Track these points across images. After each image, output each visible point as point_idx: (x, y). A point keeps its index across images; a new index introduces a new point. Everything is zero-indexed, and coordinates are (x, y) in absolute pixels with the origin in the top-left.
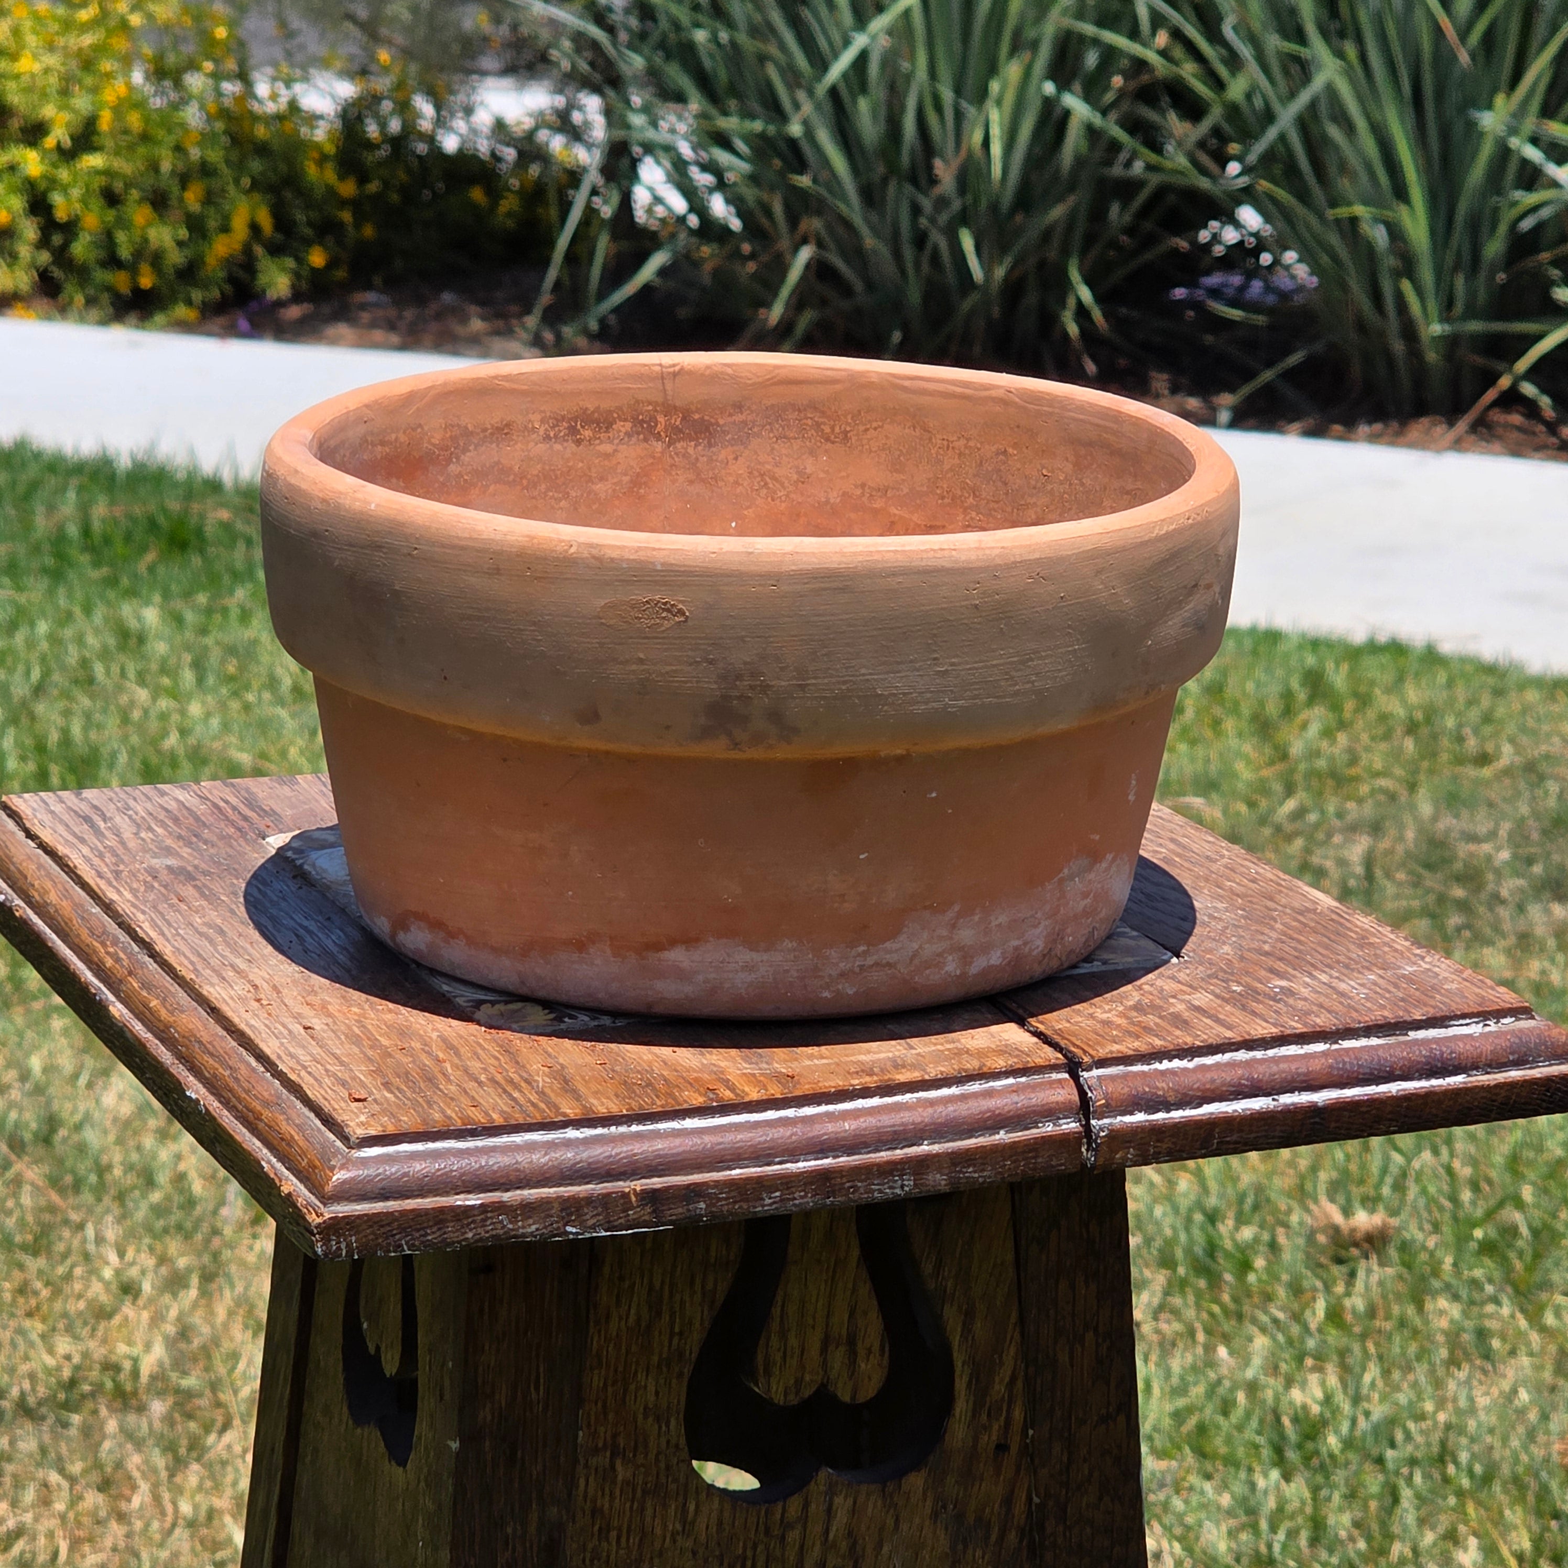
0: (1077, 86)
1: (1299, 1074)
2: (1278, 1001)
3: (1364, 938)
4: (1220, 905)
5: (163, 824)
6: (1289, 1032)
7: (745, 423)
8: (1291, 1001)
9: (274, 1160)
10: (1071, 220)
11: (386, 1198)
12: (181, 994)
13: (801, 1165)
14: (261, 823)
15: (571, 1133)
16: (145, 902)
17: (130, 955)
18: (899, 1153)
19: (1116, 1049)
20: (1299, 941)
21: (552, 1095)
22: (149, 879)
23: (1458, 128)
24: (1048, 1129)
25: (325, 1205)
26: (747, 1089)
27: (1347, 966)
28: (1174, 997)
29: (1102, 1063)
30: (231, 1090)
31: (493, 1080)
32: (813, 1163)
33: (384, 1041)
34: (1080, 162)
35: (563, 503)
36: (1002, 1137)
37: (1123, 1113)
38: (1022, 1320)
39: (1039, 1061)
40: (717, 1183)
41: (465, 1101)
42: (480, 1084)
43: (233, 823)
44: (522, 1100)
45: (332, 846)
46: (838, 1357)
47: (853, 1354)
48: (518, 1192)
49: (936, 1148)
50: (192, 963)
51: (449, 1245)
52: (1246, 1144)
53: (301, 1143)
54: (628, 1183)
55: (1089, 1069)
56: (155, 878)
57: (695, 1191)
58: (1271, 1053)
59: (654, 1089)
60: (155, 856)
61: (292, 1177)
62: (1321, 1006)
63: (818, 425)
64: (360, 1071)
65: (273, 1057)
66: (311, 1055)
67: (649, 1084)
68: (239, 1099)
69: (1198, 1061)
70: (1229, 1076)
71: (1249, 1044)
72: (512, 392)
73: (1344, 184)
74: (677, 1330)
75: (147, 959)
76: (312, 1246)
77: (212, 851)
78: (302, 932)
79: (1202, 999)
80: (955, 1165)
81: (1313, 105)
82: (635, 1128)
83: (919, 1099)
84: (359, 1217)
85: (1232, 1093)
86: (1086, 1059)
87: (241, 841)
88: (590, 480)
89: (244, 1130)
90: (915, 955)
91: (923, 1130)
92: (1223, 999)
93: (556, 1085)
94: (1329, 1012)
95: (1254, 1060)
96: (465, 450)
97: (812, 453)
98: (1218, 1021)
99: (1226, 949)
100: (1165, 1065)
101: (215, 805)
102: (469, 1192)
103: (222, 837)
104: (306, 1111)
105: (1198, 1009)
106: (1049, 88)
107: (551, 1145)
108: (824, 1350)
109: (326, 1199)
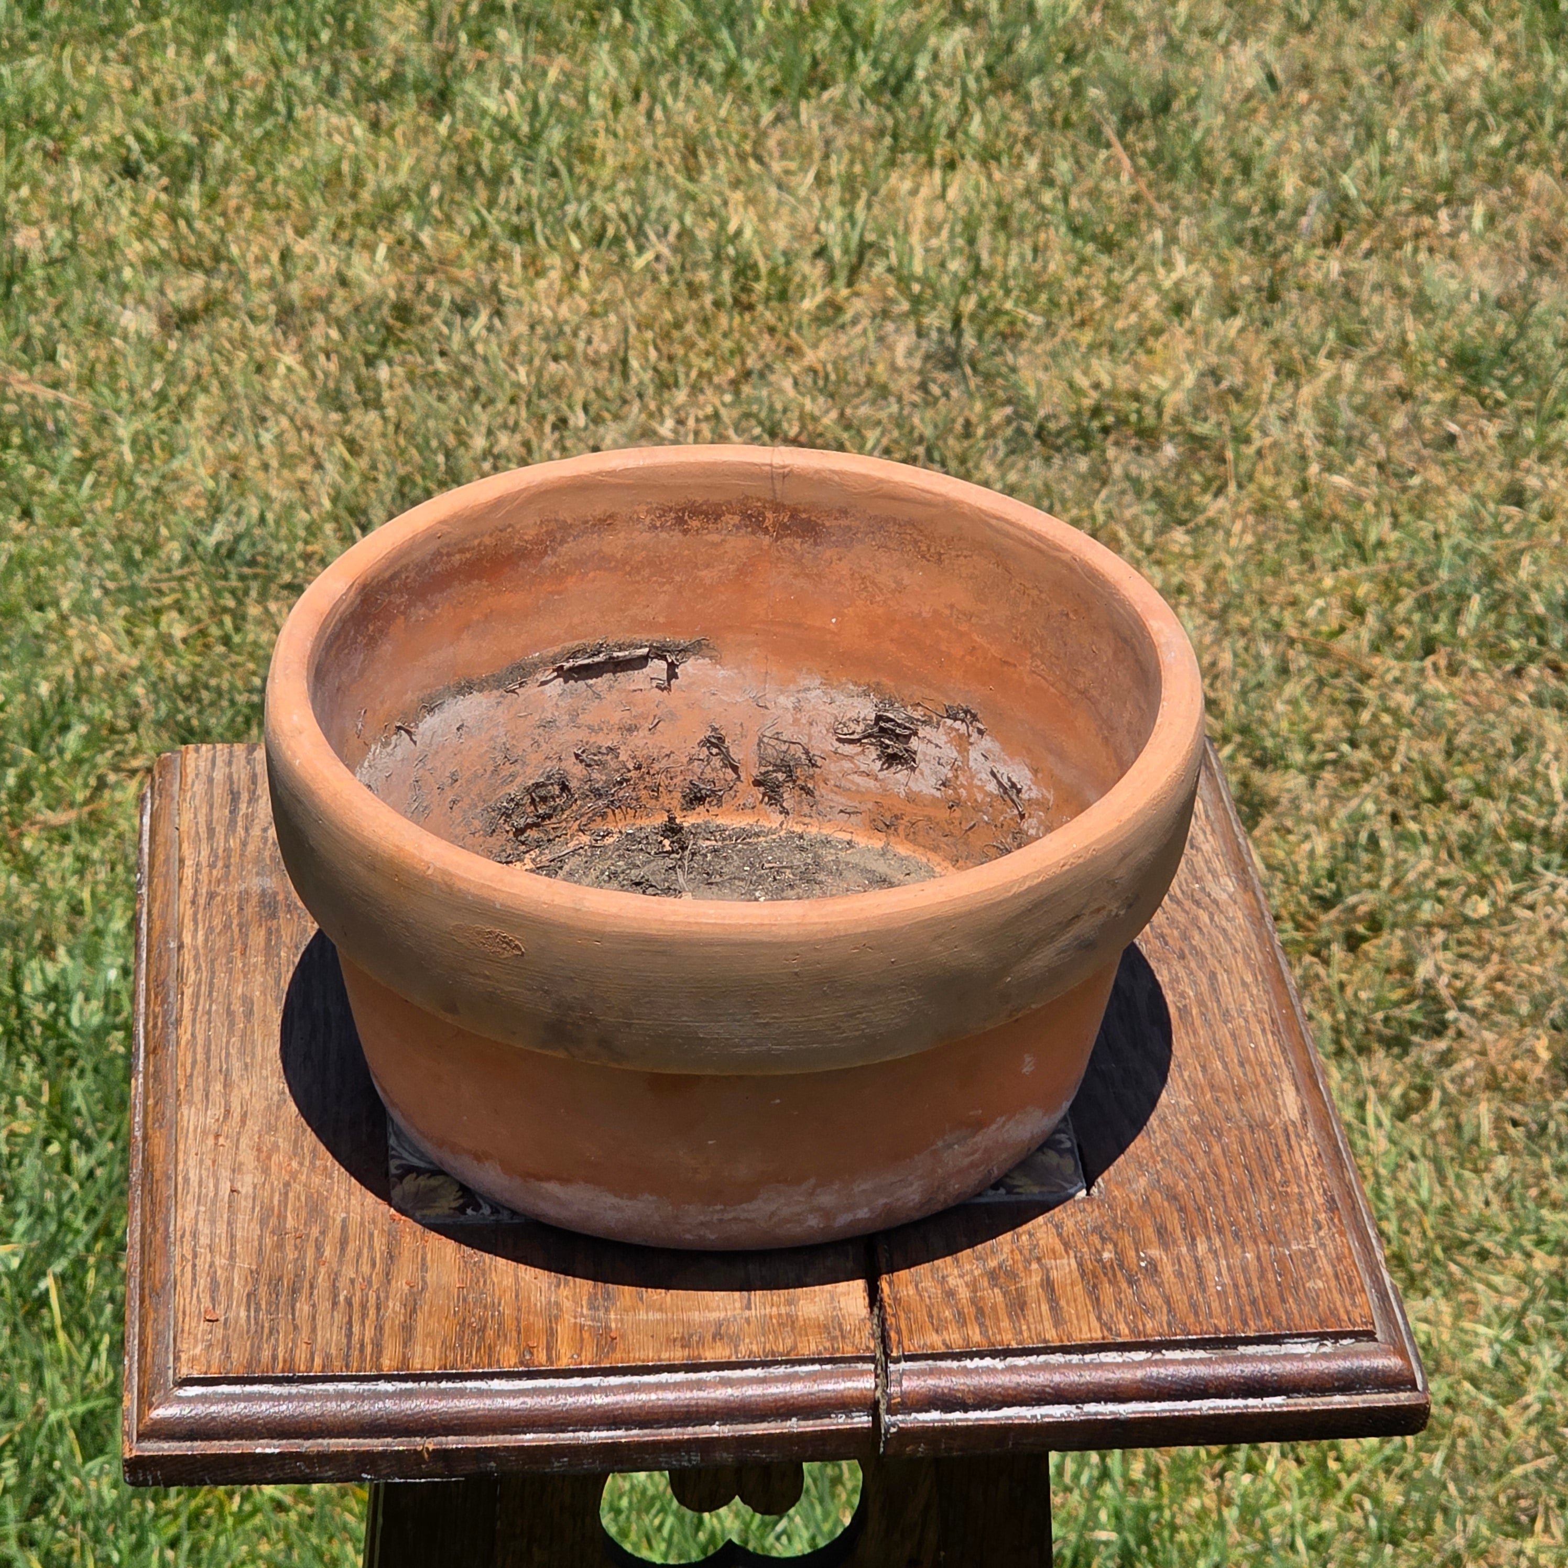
1: (1107, 1386)
2: (1132, 1284)
6: (1110, 1339)
7: (849, 528)
8: (1145, 1285)
11: (194, 1439)
13: (593, 1434)
15: (383, 1386)
18: (690, 1431)
19: (931, 1341)
21: (387, 1333)
24: (839, 1421)
25: (137, 1440)
26: (563, 1350)
29: (912, 1357)
31: (349, 1301)
32: (604, 1434)
33: (290, 1222)
35: (667, 587)
36: (793, 1425)
37: (919, 1411)
39: (849, 1350)
40: (510, 1448)
41: (305, 1333)
42: (334, 1305)
44: (355, 1339)
48: (320, 1441)
49: (727, 1430)
53: (148, 1358)
54: (423, 1441)
55: (897, 1362)
57: (485, 1453)
58: (1088, 1358)
59: (482, 1337)
62: (1168, 1299)
63: (916, 542)
64: (240, 1270)
66: (213, 1235)
69: (1011, 1361)
71: (1068, 1348)
72: (617, 486)
80: (742, 1446)
82: (444, 1385)
83: (721, 1378)
84: (163, 1457)
85: (1034, 1399)
86: (896, 1352)
88: (696, 567)
90: (773, 1214)
91: (715, 1413)
93: (400, 1318)
94: (1170, 1310)
95: (1068, 1365)
96: (563, 541)
97: (909, 566)
98: (1055, 1309)
100: (976, 1363)
105: (1048, 1284)
109: (139, 1436)
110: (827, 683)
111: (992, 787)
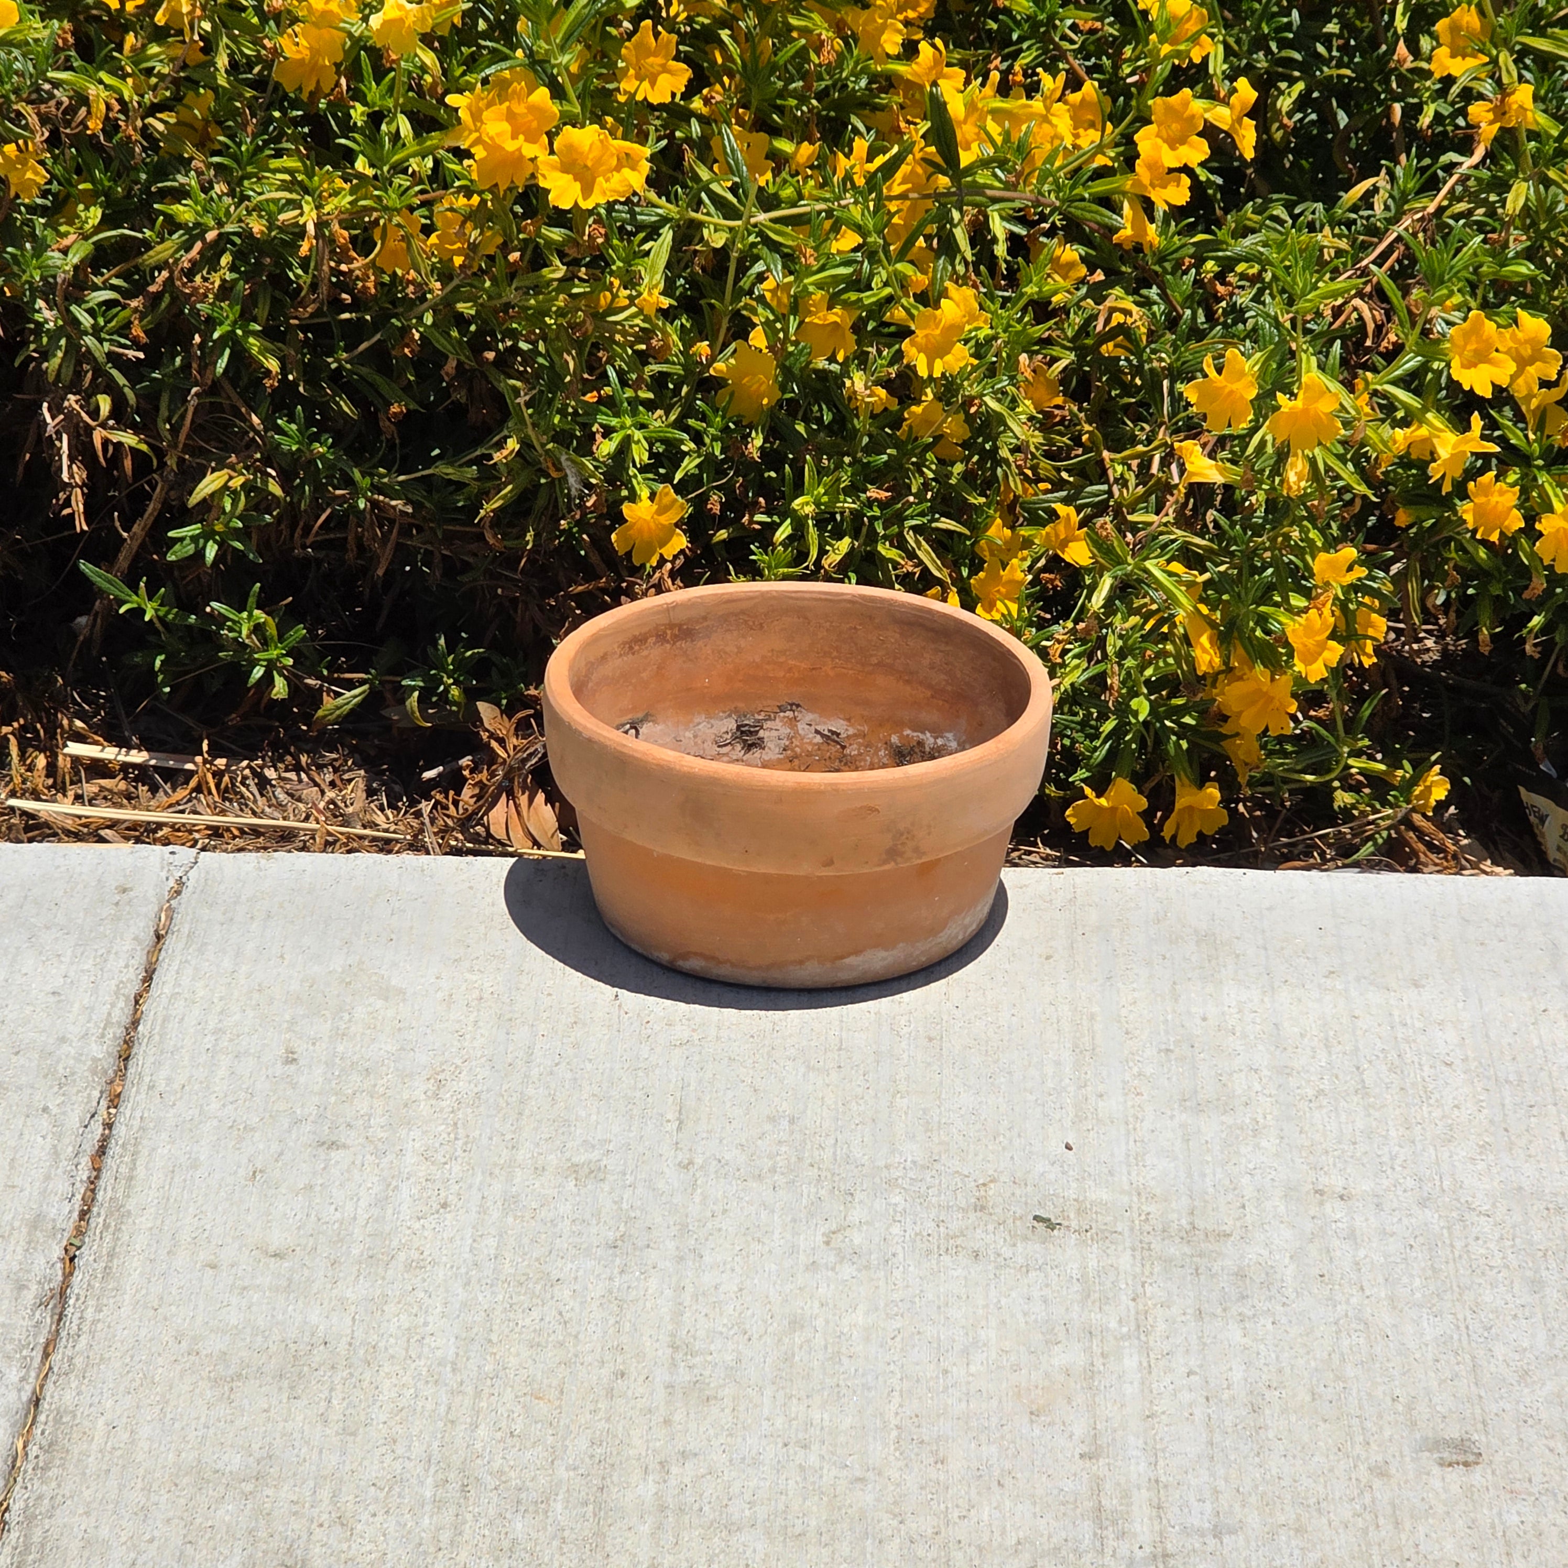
7: (708, 626)
88: (640, 671)
97: (744, 637)
110: (709, 717)
111: (818, 739)
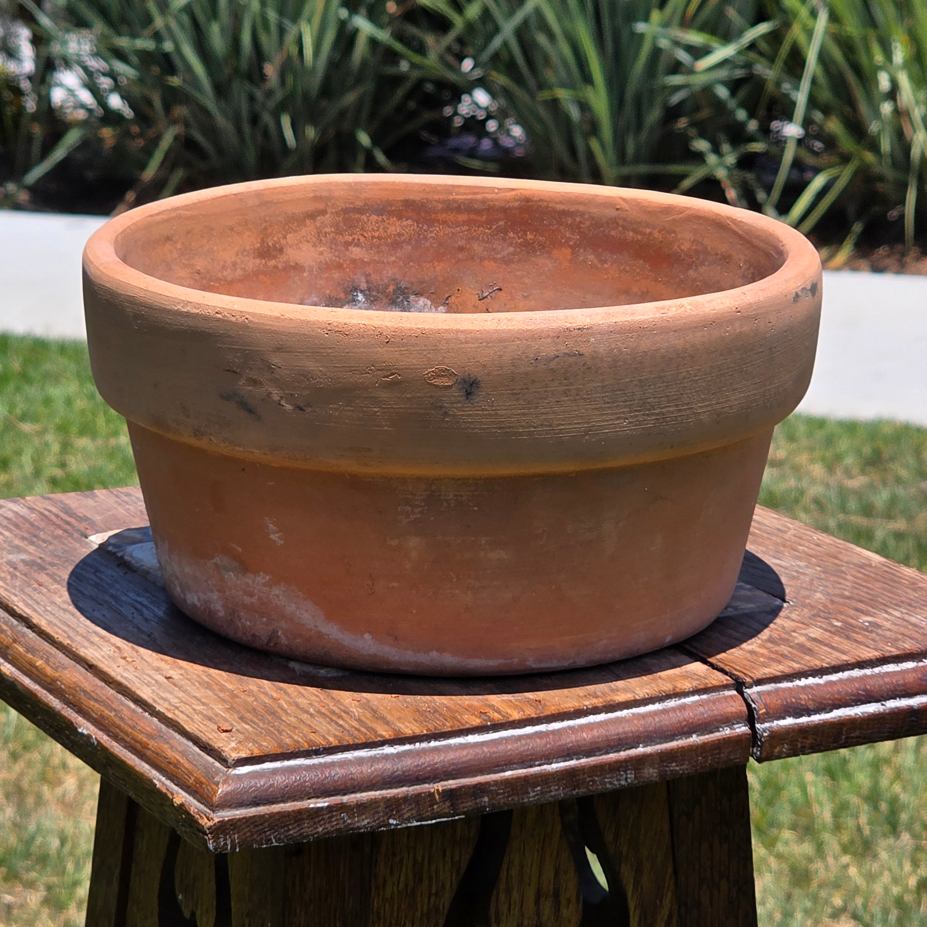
0: (363, 11)
1: (899, 685)
2: (871, 632)
3: (914, 584)
4: (802, 564)
5: (8, 529)
6: (887, 654)
8: (880, 632)
9: (163, 779)
10: (360, 104)
11: (257, 805)
12: (60, 655)
14: (82, 526)
15: (388, 750)
16: (14, 587)
17: (12, 627)
18: (623, 754)
19: (767, 671)
20: (868, 588)
21: (368, 722)
22: (11, 570)
23: (625, 35)
24: (726, 732)
25: (214, 812)
26: (509, 711)
27: (910, 605)
28: (794, 631)
29: (759, 682)
30: (118, 727)
31: (319, 712)
33: (230, 687)
34: (364, 63)
36: (695, 739)
37: (778, 719)
38: (676, 872)
39: (715, 683)
40: (496, 782)
41: (306, 730)
42: (311, 715)
43: (59, 527)
44: (347, 726)
45: (140, 541)
46: (547, 907)
47: (557, 903)
48: (353, 796)
49: (649, 750)
50: (65, 631)
51: (304, 837)
52: (865, 738)
53: (187, 765)
54: (431, 785)
55: (750, 687)
56: (15, 569)
57: (481, 789)
58: (877, 670)
59: (441, 714)
60: (10, 553)
61: (180, 791)
62: (903, 634)
64: (219, 708)
65: (150, 701)
66: (178, 698)
67: (436, 711)
68: (126, 733)
69: (826, 678)
70: (850, 689)
71: (861, 664)
73: (549, 76)
74: (434, 891)
75: (25, 630)
76: (205, 843)
77: (51, 547)
78: (139, 606)
79: (815, 632)
80: (662, 761)
81: (526, 23)
82: (433, 744)
83: (633, 714)
84: (240, 820)
85: (853, 701)
86: (748, 680)
87: (70, 539)
89: (133, 757)
91: (638, 737)
92: (830, 632)
93: (368, 715)
94: (912, 638)
95: (866, 676)
98: (832, 648)
99: (818, 595)
100: (803, 682)
101: (41, 513)
102: (318, 797)
103: (56, 537)
104: (184, 740)
105: (815, 640)
106: (344, 13)
107: (373, 760)
108: (537, 901)
109: (214, 807)
